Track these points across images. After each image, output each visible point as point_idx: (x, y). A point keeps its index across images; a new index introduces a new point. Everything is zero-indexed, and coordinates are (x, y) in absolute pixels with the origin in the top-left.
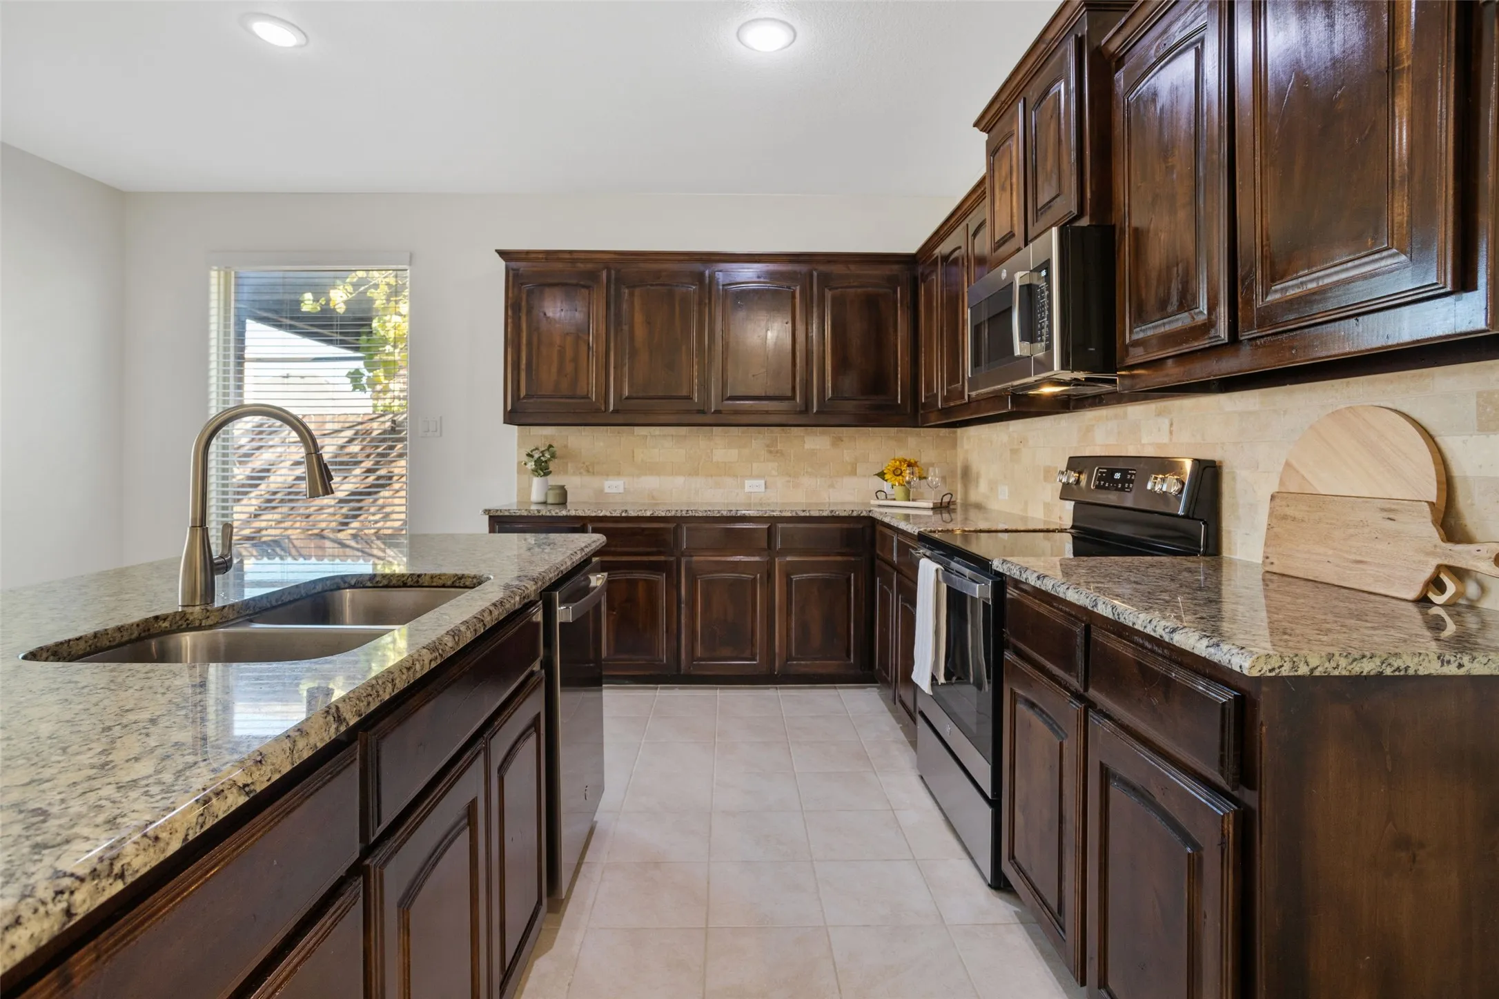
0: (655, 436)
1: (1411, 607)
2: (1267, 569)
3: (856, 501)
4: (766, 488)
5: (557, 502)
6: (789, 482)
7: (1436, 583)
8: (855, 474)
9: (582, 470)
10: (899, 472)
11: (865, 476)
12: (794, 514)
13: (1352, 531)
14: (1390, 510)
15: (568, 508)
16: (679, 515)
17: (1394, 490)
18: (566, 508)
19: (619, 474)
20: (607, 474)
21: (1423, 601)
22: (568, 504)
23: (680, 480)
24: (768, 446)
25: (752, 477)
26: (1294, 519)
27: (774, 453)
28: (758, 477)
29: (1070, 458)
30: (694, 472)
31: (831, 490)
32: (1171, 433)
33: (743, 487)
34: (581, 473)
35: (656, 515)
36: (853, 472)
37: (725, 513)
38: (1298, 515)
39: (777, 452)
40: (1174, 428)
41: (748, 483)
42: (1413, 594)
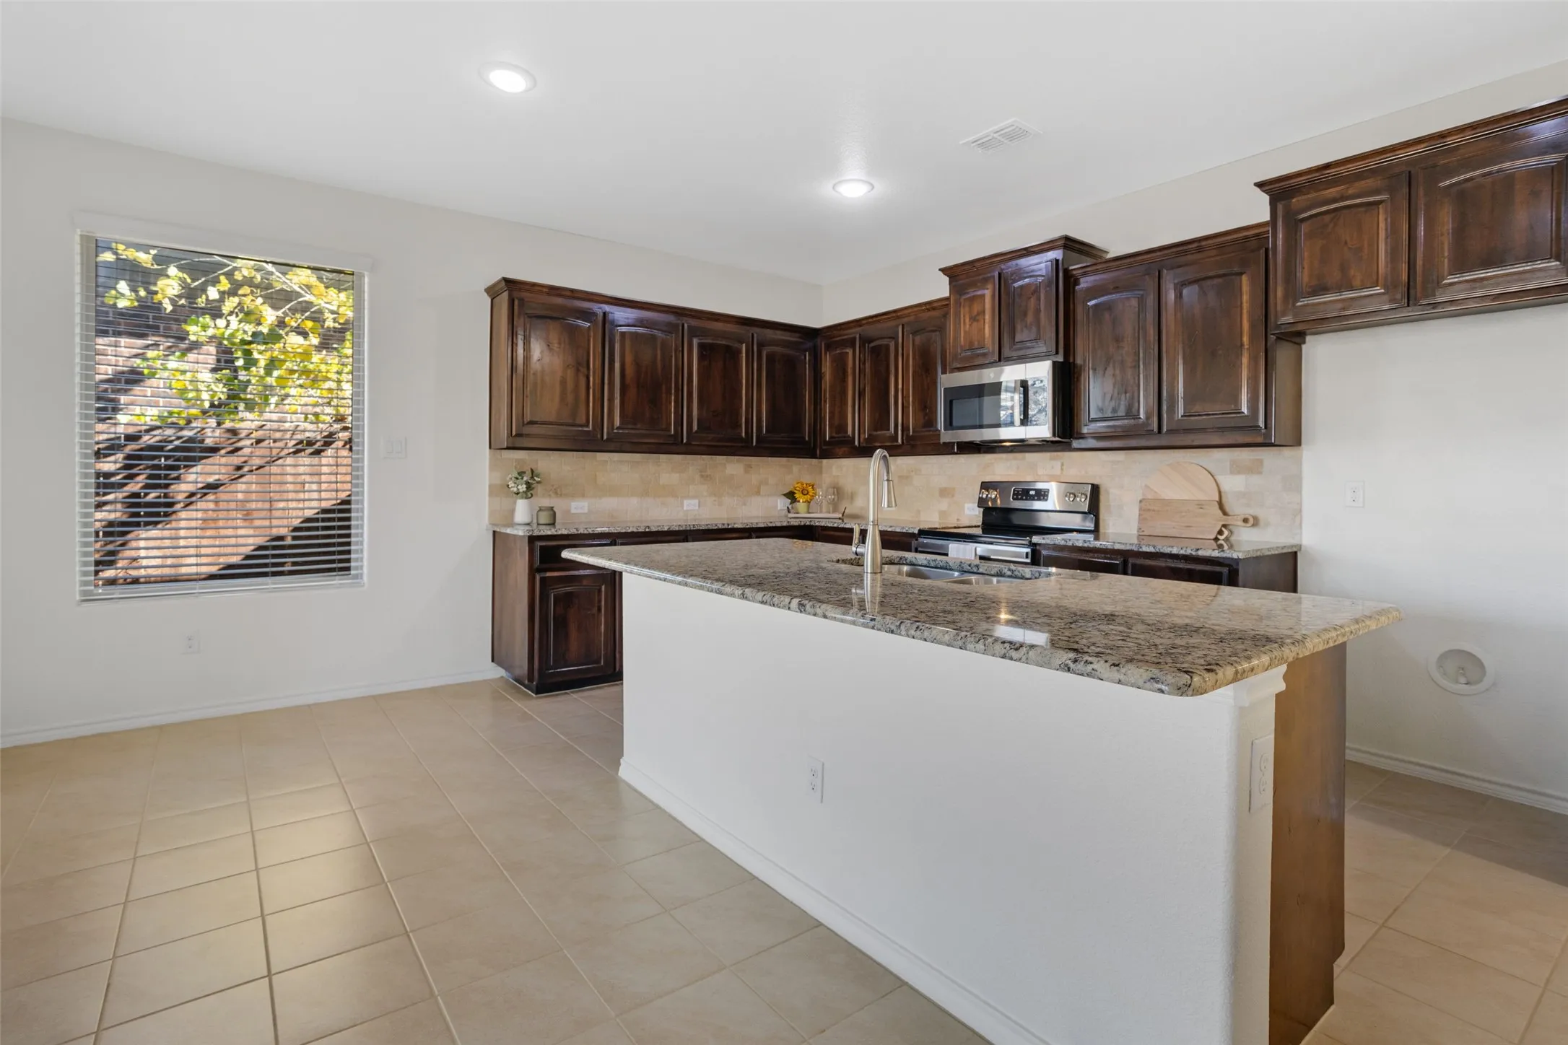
0: (614, 462)
1: (1212, 541)
2: (1141, 534)
3: (760, 515)
4: (699, 506)
5: (548, 522)
6: (715, 501)
7: (1220, 532)
8: (760, 494)
9: (551, 493)
10: (806, 492)
11: (765, 495)
12: (766, 526)
13: (1184, 514)
14: (1200, 505)
15: (557, 528)
16: (688, 529)
17: (1201, 497)
18: (555, 527)
19: (583, 496)
20: (573, 496)
21: (1216, 539)
22: (556, 524)
23: (634, 501)
24: (701, 472)
25: (688, 497)
26: (1154, 511)
27: (705, 477)
28: (694, 497)
29: (982, 483)
30: (645, 493)
31: (744, 507)
32: (1062, 469)
33: (682, 505)
34: (550, 495)
35: (671, 529)
36: (758, 493)
37: (721, 527)
38: (1156, 508)
39: (707, 476)
40: (1064, 467)
41: (686, 502)
42: (1213, 537)
